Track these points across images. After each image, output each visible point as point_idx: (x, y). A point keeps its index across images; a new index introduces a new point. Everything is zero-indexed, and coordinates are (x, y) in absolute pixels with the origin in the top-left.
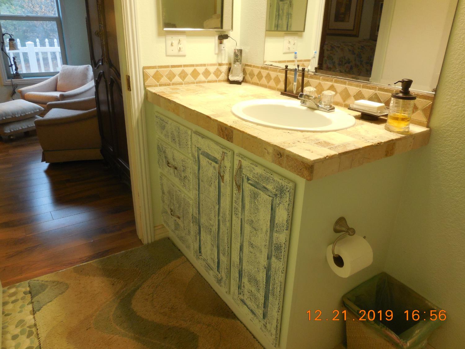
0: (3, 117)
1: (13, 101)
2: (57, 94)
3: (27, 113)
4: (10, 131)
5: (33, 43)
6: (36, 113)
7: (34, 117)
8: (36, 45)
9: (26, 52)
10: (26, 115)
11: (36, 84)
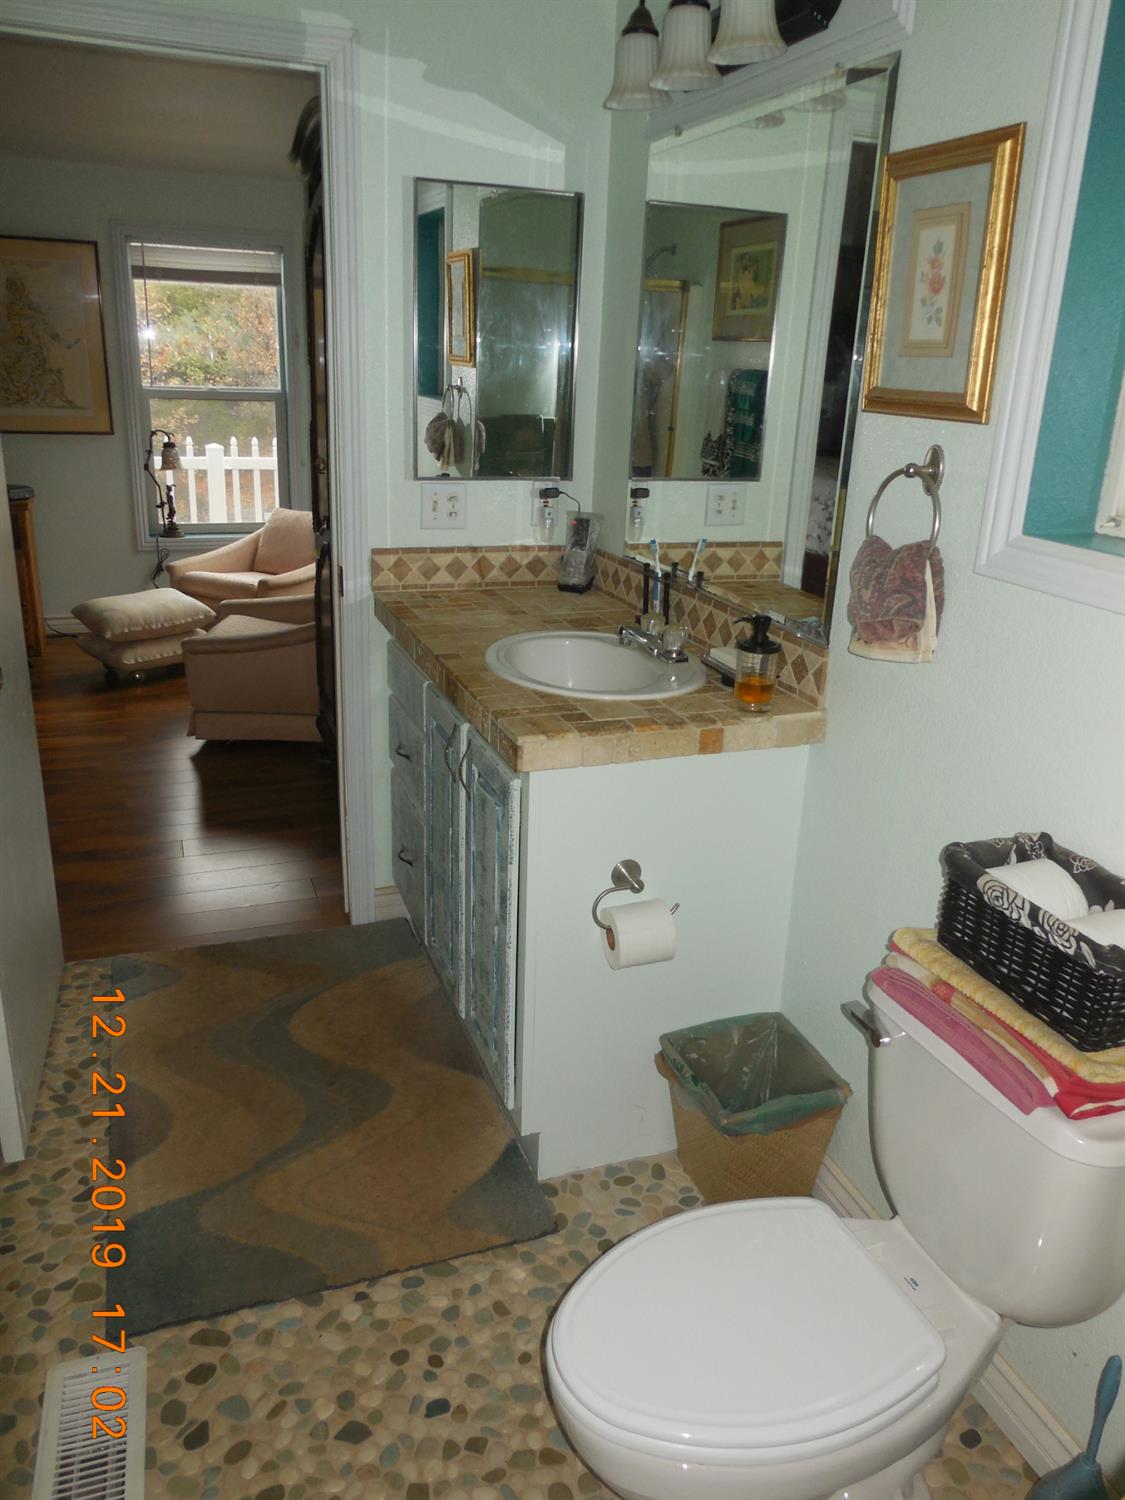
0: (124, 626)
1: (155, 590)
2: (252, 579)
3: (177, 623)
4: (136, 660)
5: (222, 447)
6: (197, 623)
7: (191, 632)
8: (227, 452)
9: (204, 468)
10: (175, 626)
11: (212, 550)
